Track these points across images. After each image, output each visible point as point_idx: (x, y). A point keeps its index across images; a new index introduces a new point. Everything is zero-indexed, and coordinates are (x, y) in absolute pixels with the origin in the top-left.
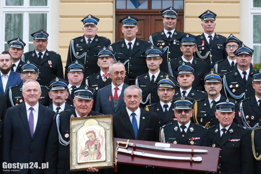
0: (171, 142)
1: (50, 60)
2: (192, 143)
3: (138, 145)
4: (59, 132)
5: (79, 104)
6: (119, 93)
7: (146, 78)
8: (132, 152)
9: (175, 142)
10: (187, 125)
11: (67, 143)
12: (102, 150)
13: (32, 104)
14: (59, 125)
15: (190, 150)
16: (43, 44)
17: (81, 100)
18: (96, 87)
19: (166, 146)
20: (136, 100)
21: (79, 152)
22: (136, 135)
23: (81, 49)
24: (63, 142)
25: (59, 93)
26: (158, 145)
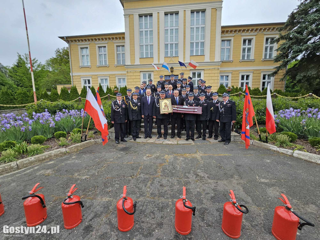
0: (188, 105)
2: (194, 106)
3: (178, 107)
4: (156, 103)
5: (161, 95)
6: (171, 93)
8: (177, 109)
9: (189, 106)
10: (192, 101)
11: (159, 106)
12: (169, 108)
13: (149, 96)
15: (193, 108)
17: (162, 94)
19: (187, 107)
20: (177, 94)
21: (162, 109)
22: (177, 104)
26: (184, 107)
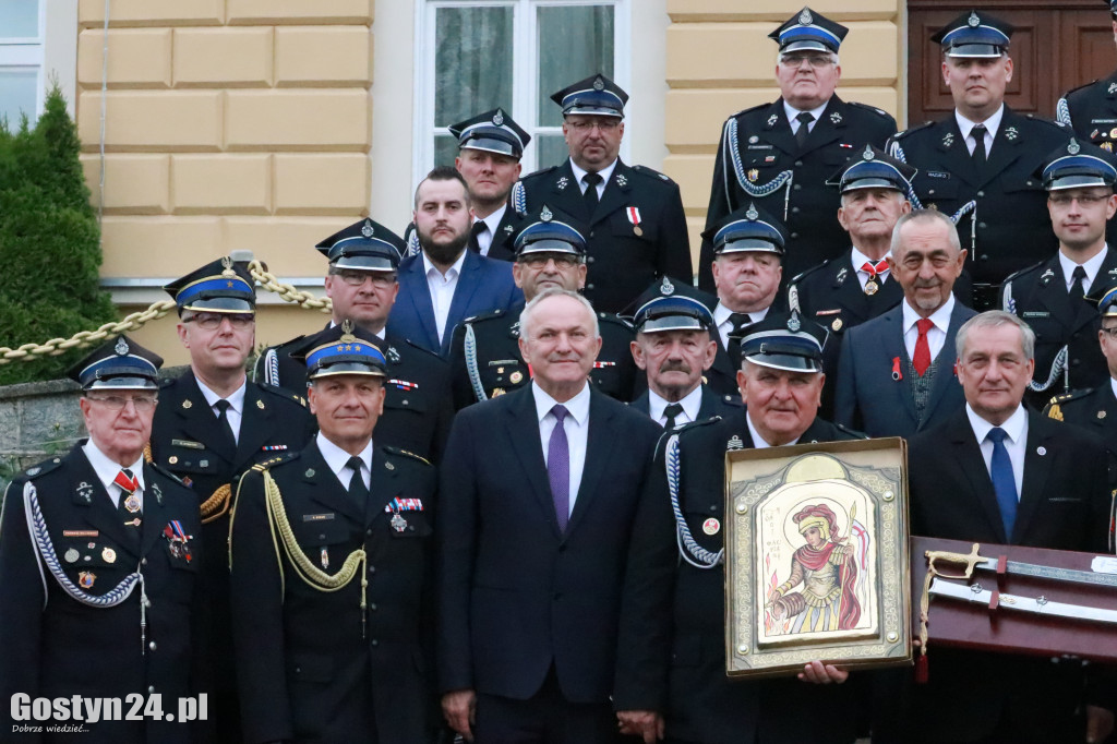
1: (633, 205)
3: (1016, 568)
4: (677, 511)
5: (764, 391)
6: (936, 344)
7: (1047, 280)
8: (994, 598)
11: (711, 559)
12: (865, 590)
13: (563, 390)
14: (675, 483)
16: (604, 134)
17: (769, 376)
18: (833, 317)
20: (1009, 373)
21: (764, 596)
22: (1008, 526)
23: (771, 158)
24: (696, 554)
25: (676, 343)
26: (1104, 566)
